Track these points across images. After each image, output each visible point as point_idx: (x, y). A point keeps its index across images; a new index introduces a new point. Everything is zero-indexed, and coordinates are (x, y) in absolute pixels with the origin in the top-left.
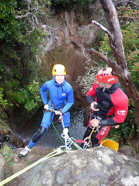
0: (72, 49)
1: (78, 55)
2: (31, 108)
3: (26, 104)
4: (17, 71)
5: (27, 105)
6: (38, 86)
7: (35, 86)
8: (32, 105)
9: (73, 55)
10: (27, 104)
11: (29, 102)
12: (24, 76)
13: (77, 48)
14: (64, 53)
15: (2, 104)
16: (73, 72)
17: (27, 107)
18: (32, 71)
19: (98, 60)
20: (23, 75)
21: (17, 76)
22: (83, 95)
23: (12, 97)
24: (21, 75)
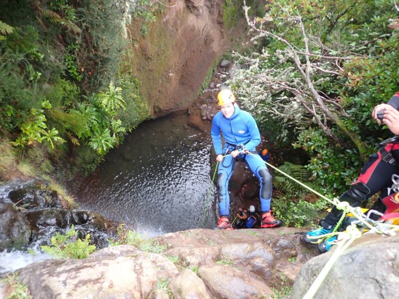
0: (182, 11)
1: (194, 26)
2: (105, 146)
3: (93, 140)
4: (72, 60)
5: (95, 142)
6: (120, 97)
7: (113, 95)
8: (108, 141)
9: (182, 25)
10: (96, 140)
11: (100, 133)
12: (88, 72)
13: (192, 9)
14: (164, 20)
15: (48, 140)
16: (182, 65)
17: (95, 146)
18: (110, 59)
19: (234, 39)
20: (87, 70)
21: (73, 71)
22: (205, 118)
23: (64, 122)
24: (83, 70)
